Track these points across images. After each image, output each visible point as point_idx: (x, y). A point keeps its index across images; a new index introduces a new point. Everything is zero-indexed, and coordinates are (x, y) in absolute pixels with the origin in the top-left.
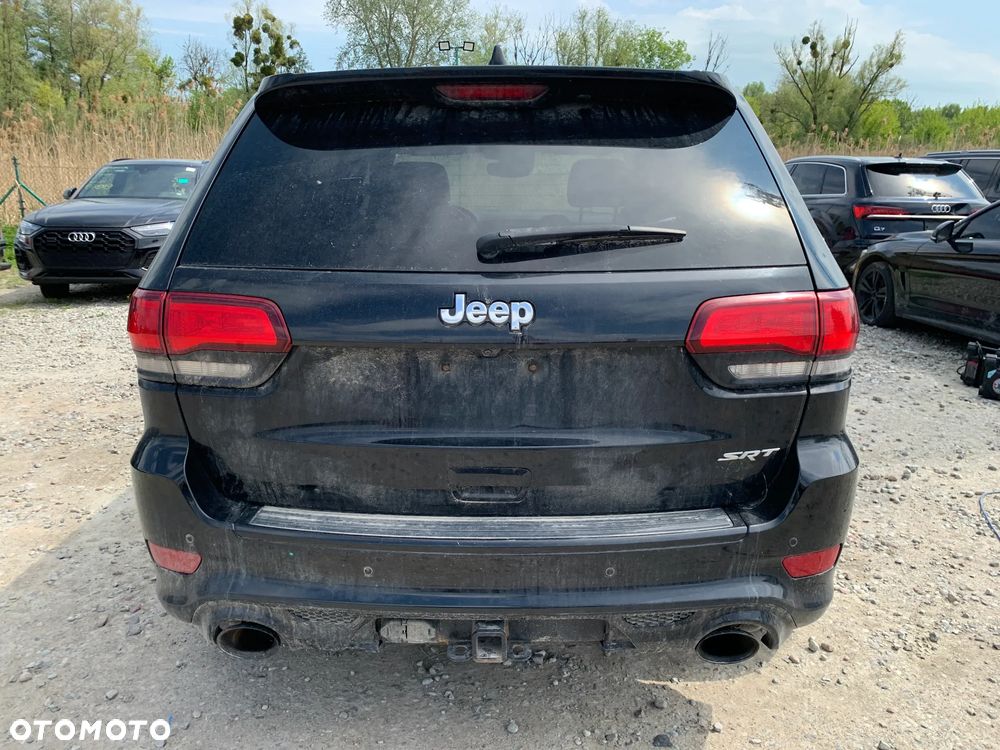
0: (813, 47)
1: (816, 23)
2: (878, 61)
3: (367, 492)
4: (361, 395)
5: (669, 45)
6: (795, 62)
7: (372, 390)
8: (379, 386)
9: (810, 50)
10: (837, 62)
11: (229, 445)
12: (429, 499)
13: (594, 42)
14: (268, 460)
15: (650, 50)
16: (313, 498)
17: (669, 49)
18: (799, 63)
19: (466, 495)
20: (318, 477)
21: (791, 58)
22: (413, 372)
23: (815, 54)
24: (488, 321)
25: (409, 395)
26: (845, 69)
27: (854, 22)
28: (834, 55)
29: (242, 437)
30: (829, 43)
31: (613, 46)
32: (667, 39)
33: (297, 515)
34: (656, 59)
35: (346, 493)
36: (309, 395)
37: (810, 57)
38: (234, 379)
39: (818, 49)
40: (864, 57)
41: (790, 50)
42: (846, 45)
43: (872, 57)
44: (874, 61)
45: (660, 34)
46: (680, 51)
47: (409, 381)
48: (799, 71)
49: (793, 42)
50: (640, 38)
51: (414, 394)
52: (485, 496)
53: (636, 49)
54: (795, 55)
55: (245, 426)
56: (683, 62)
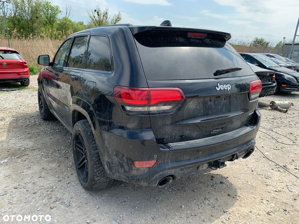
0: (98, 13)
1: (97, 6)
2: (116, 19)
3: (195, 134)
4: (195, 110)
5: (53, 6)
6: (93, 17)
7: (197, 109)
8: (198, 107)
9: (97, 14)
10: (105, 18)
11: (163, 128)
12: (207, 133)
13: (27, 2)
14: (173, 130)
15: (47, 7)
16: (183, 138)
17: (54, 8)
18: (94, 17)
19: (213, 131)
20: (185, 133)
21: (92, 15)
22: (205, 103)
23: (98, 15)
24: (224, 89)
25: (204, 109)
26: (107, 20)
27: (108, 7)
28: (104, 16)
29: (168, 125)
30: (102, 12)
31: (34, 4)
32: (52, 5)
33: (180, 144)
34: (50, 11)
35: (190, 136)
36: (185, 111)
37: (97, 15)
38: (167, 110)
39: (99, 13)
40: (112, 18)
41: (91, 13)
42: (106, 13)
43: (113, 17)
44: (114, 18)
45: (50, 3)
46: (57, 9)
47: (204, 105)
48: (95, 19)
49: (92, 11)
50: (43, 3)
51: (205, 108)
52: (216, 131)
53: (42, 7)
54: (93, 14)
55: (168, 122)
56: (59, 12)
